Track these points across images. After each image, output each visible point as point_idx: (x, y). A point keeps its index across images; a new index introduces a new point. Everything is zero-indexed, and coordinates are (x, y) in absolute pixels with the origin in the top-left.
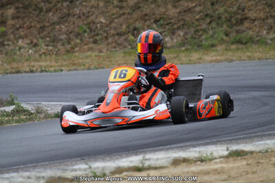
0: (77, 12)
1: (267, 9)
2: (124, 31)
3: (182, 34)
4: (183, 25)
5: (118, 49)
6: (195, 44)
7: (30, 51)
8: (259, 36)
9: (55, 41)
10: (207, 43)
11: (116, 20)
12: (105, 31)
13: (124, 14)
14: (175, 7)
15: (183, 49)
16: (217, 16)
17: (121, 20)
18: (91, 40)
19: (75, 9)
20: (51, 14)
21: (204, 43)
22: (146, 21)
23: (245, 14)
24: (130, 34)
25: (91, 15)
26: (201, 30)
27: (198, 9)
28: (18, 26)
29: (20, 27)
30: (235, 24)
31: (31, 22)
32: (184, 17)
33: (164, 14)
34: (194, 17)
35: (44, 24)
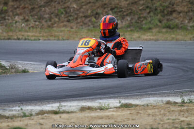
1: (190, 6)
2: (89, 14)
3: (129, 19)
4: (130, 13)
5: (84, 27)
6: (138, 27)
7: (23, 25)
8: (181, 24)
9: (40, 18)
10: (146, 27)
11: (84, 7)
12: (76, 14)
13: (90, 2)
15: (129, 29)
16: (154, 8)
17: (88, 7)
18: (66, 19)
21: (144, 26)
22: (105, 8)
23: (174, 8)
24: (93, 17)
25: (67, 2)
26: (143, 17)
27: (142, 2)
28: (16, 6)
29: (18, 7)
30: (166, 15)
31: (25, 5)
32: (131, 7)
33: (118, 4)
34: (138, 8)
35: (34, 6)
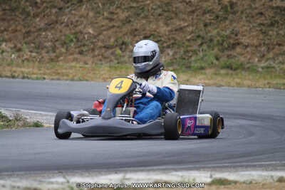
0: (66, 20)
1: (261, 36)
2: (112, 44)
3: (171, 53)
4: (173, 44)
5: (103, 62)
6: (184, 65)
7: (13, 56)
8: (248, 63)
9: (39, 47)
10: (196, 65)
11: (105, 33)
12: (92, 43)
13: (113, 27)
14: (166, 24)
15: (171, 69)
16: (209, 38)
17: (110, 32)
18: (77, 50)
19: (64, 17)
20: (38, 19)
21: (192, 64)
22: (135, 36)
23: (237, 39)
24: (117, 48)
25: (82, 24)
26: (191, 51)
27: (190, 29)
28: (2, 28)
29: (5, 30)
30: (227, 49)
31: (16, 26)
32: (175, 36)
33: (155, 31)
34: (185, 37)
35: (30, 29)
